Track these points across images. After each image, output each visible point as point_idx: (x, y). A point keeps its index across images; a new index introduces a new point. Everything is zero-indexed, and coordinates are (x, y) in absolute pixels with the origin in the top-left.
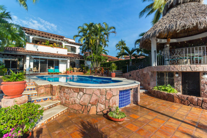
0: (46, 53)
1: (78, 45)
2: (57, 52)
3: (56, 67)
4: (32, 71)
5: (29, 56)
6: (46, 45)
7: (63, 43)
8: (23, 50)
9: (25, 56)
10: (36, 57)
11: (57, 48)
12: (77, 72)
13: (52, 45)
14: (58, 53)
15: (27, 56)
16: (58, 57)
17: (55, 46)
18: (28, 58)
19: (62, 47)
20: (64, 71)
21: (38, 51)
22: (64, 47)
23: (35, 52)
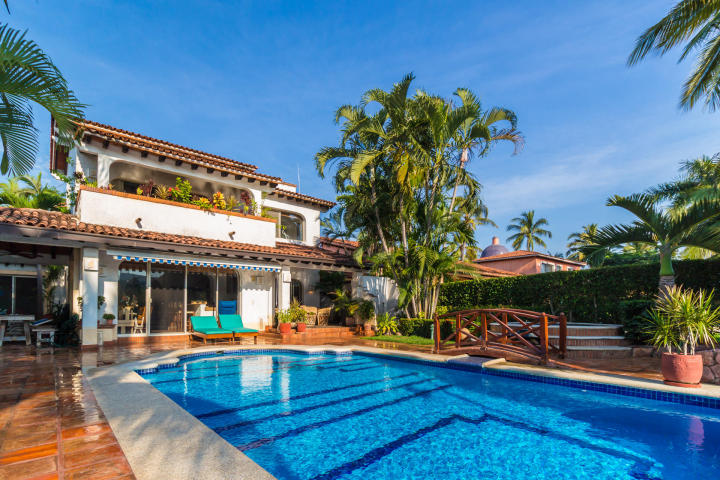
0: (180, 237)
1: (313, 205)
2: (231, 235)
3: (225, 303)
4: (112, 326)
5: (96, 253)
6: (180, 199)
7: (253, 191)
8: (64, 222)
9: (75, 252)
10: (133, 257)
11: (232, 218)
12: (317, 324)
13: (207, 201)
14: (237, 239)
15: (86, 251)
16: (240, 258)
17: (220, 208)
18: (91, 262)
19: (251, 213)
20: (261, 324)
21: (140, 226)
22: (259, 212)
23: (129, 231)
